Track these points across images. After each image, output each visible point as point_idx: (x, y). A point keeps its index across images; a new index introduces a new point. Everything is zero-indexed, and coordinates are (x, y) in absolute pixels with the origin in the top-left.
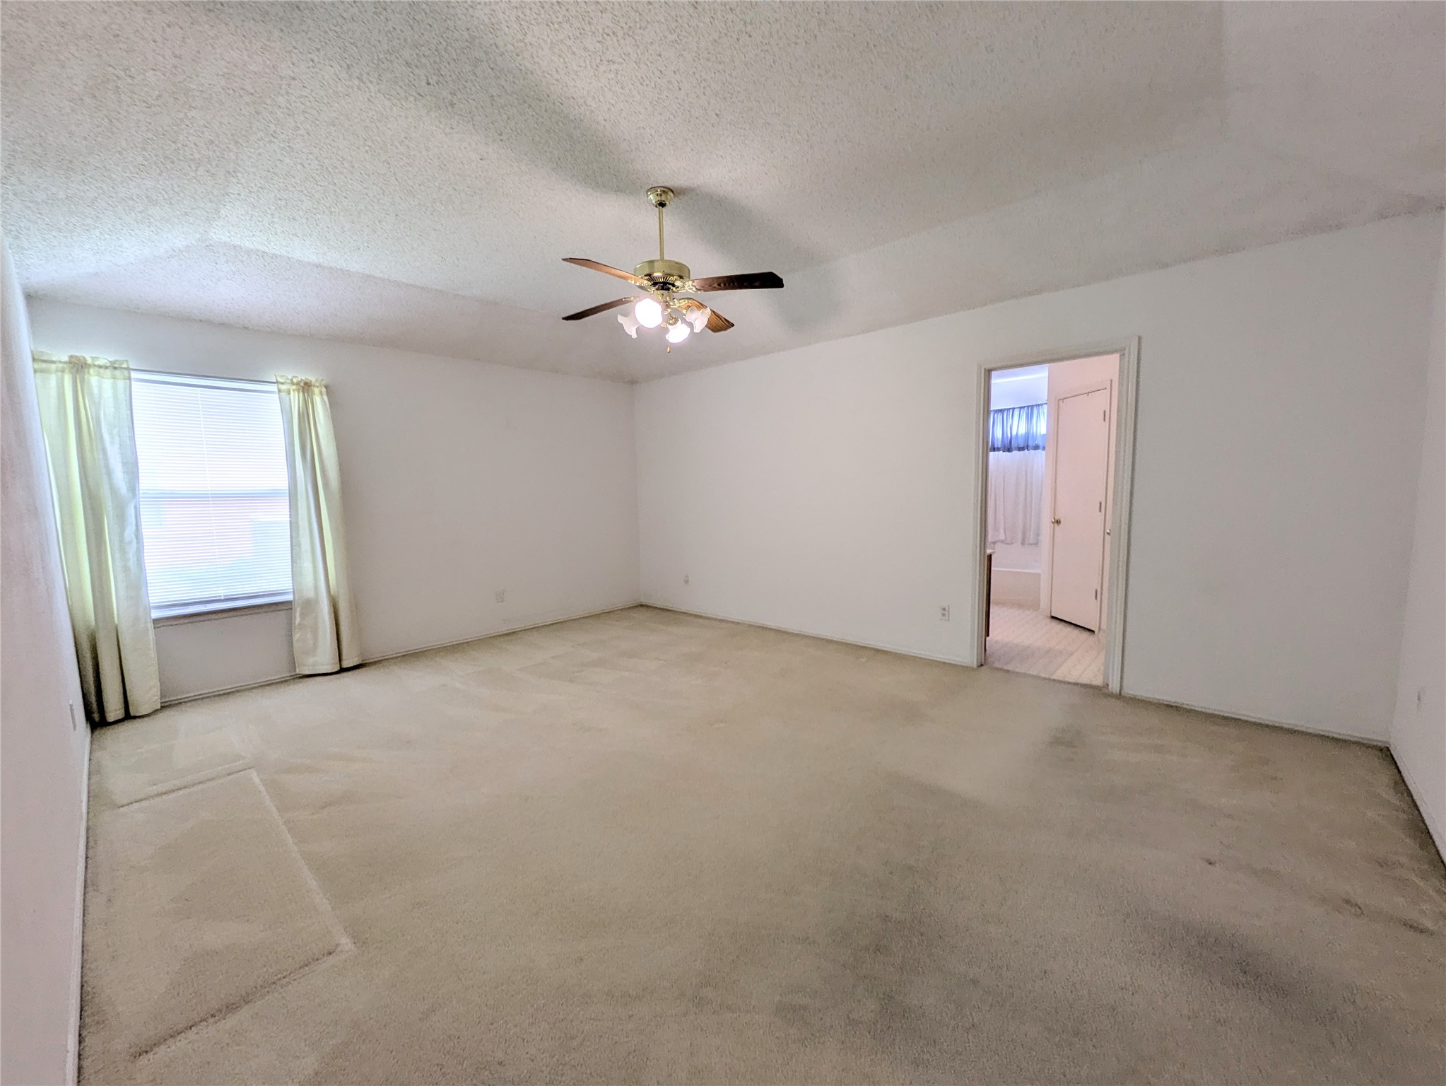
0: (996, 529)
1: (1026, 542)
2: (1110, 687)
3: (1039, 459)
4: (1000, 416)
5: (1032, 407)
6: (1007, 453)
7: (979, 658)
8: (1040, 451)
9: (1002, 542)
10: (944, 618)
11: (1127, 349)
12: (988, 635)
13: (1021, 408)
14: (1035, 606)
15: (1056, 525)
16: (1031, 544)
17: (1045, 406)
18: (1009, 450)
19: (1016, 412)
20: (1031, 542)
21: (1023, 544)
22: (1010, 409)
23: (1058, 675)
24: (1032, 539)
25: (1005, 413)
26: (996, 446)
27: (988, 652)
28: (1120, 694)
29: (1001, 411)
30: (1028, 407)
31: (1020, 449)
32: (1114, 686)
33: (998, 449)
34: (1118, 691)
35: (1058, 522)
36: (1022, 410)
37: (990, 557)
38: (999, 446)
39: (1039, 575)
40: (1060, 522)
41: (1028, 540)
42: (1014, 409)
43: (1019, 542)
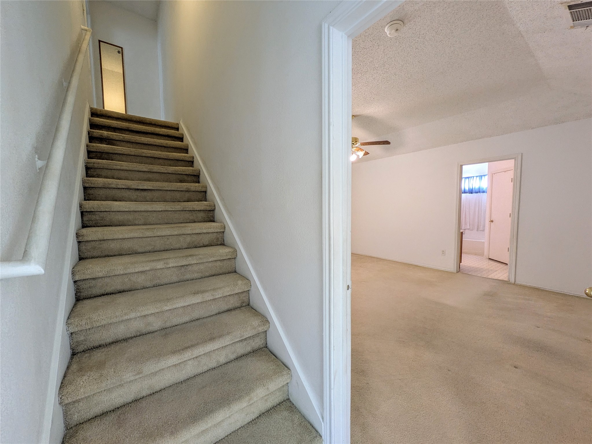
0: (466, 224)
1: (479, 229)
2: (510, 281)
3: (484, 196)
4: (468, 179)
5: (482, 176)
6: (471, 194)
7: (457, 269)
8: (485, 193)
9: (468, 229)
10: (443, 254)
11: (517, 158)
12: (461, 263)
13: (477, 176)
14: (482, 254)
15: (491, 222)
16: (481, 231)
17: (487, 176)
18: (472, 193)
19: (475, 178)
20: (481, 230)
21: (477, 230)
22: (472, 177)
23: (490, 277)
24: (481, 229)
25: (470, 178)
26: (466, 191)
27: (461, 268)
28: (515, 283)
29: (468, 178)
30: (480, 176)
31: (476, 192)
32: (512, 280)
33: (467, 193)
34: (514, 282)
35: (492, 221)
36: (477, 177)
37: (462, 233)
38: (467, 191)
39: (484, 242)
40: (493, 221)
41: (480, 229)
42: (474, 177)
43: (476, 229)
